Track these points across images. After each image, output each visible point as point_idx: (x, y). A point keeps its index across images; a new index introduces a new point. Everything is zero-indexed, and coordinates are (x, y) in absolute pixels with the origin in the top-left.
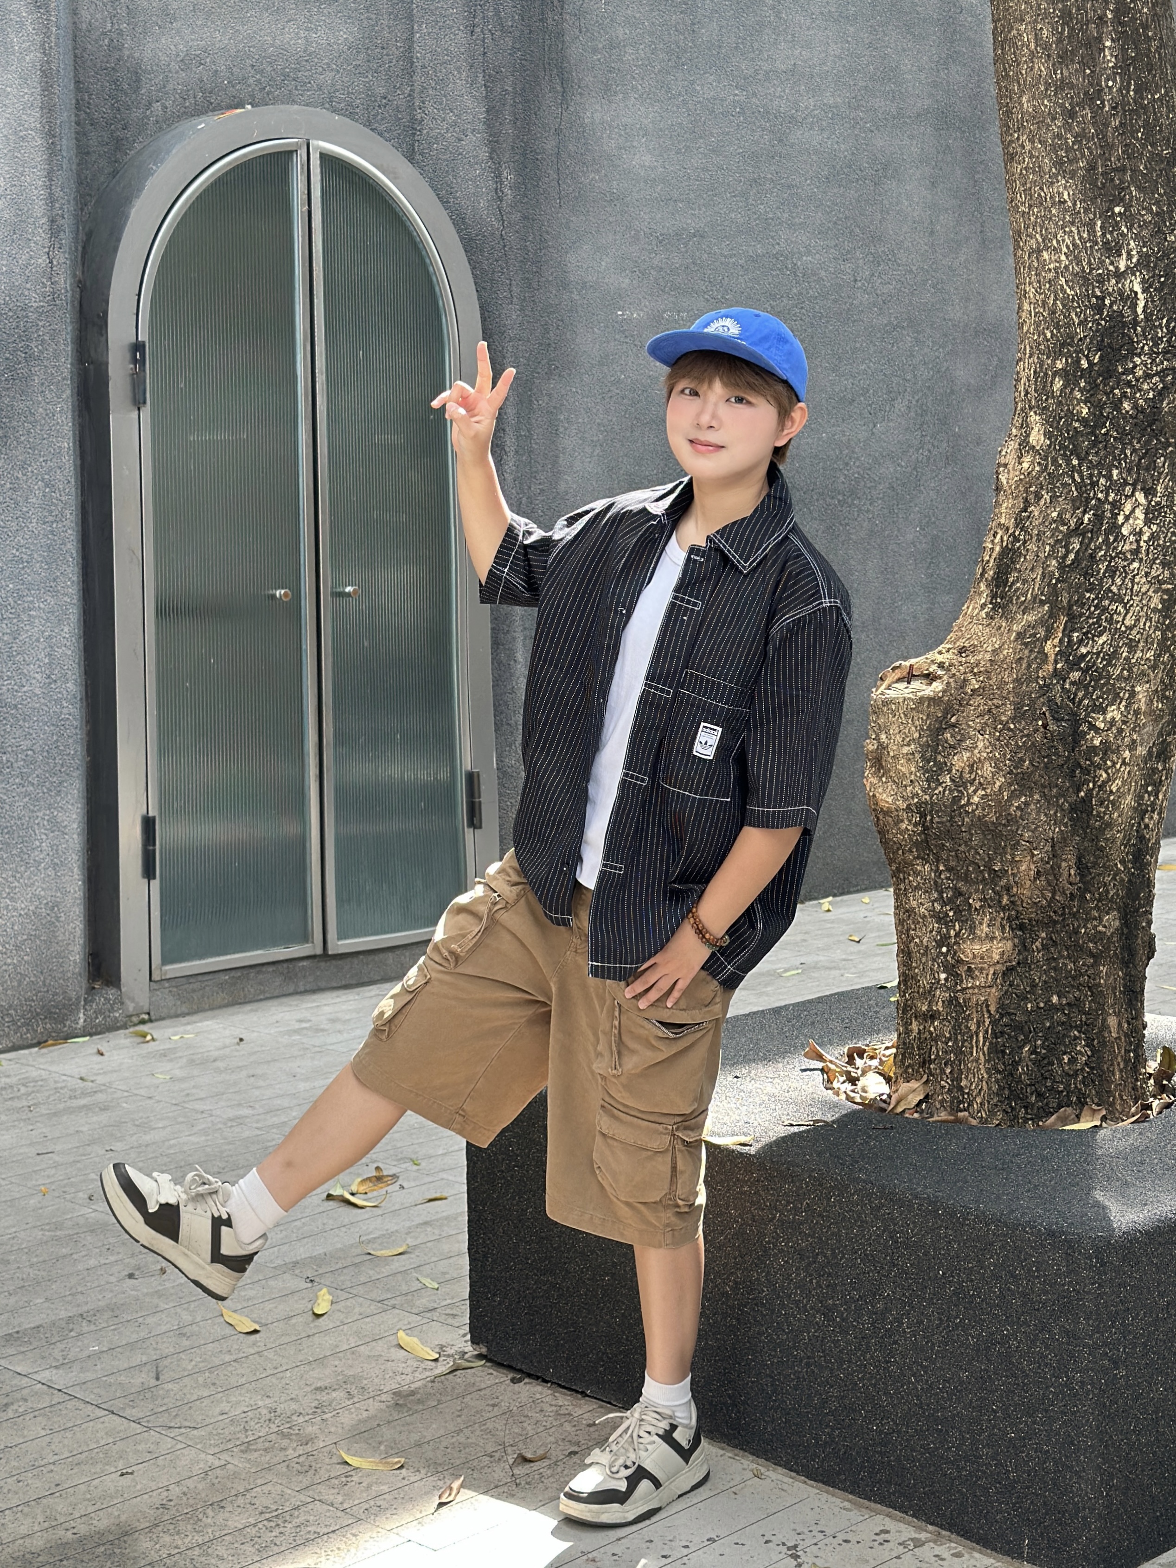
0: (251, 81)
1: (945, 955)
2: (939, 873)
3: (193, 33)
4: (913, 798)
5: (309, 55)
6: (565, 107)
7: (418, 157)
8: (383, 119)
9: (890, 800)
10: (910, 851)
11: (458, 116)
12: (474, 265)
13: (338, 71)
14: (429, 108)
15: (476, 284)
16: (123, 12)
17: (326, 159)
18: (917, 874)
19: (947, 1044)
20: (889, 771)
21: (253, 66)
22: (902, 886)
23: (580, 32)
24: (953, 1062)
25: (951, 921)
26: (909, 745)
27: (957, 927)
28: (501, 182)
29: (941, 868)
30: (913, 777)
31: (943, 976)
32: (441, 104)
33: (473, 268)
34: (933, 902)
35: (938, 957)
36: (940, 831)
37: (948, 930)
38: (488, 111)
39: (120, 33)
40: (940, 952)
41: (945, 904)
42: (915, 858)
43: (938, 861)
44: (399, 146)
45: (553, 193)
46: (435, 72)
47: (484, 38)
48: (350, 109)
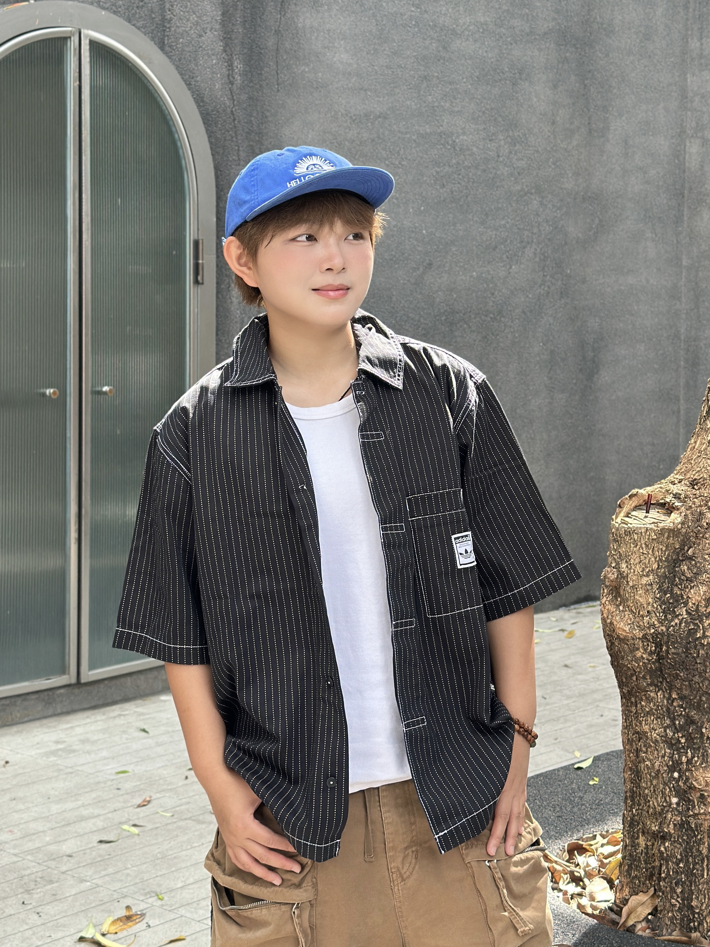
1: (677, 781)
2: (671, 700)
4: (649, 628)
6: (283, 13)
7: (167, 48)
8: (141, 17)
9: (627, 628)
10: (644, 678)
12: (210, 134)
14: (177, 9)
15: (211, 149)
17: (95, 45)
18: (649, 700)
19: (678, 865)
20: (627, 600)
22: (633, 709)
24: (684, 883)
25: (683, 747)
26: (648, 576)
27: (689, 754)
28: (233, 70)
29: (674, 696)
30: (650, 608)
31: (675, 800)
32: (186, 7)
33: (209, 137)
34: (665, 729)
35: (670, 781)
36: (675, 662)
37: (679, 757)
38: (223, 14)
40: (672, 776)
41: (676, 731)
42: (648, 684)
43: (671, 689)
44: (153, 39)
45: (273, 81)
48: (114, 8)
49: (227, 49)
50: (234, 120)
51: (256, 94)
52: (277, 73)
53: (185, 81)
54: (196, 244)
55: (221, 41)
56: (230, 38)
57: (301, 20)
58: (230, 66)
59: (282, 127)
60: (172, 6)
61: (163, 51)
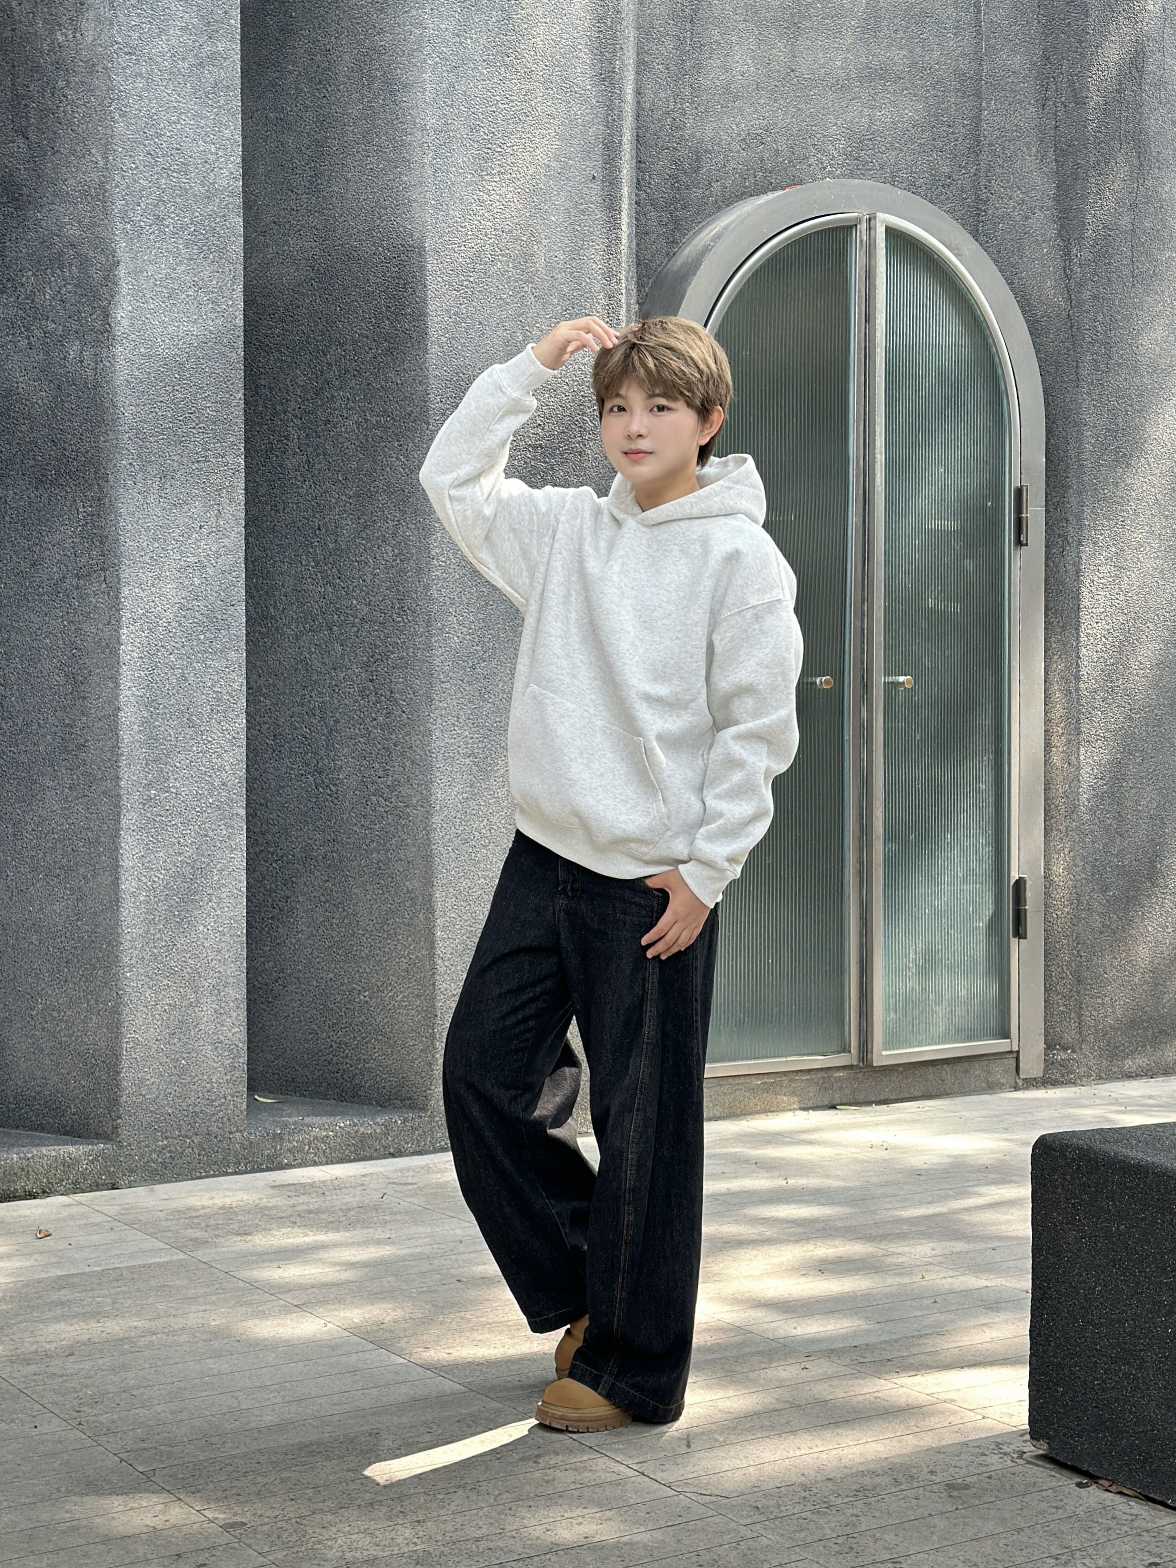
5: (873, 133)
6: (1141, 181)
7: (982, 238)
8: (947, 199)
11: (1026, 194)
12: (1039, 348)
13: (902, 150)
14: (996, 186)
15: (1040, 367)
17: (893, 233)
21: (814, 145)
23: (1160, 102)
28: (1071, 260)
32: (1008, 182)
33: (1038, 352)
38: (1058, 187)
44: (964, 225)
45: (1126, 272)
46: (1003, 149)
47: (1057, 111)
48: (912, 188)
49: (1063, 232)
51: (1102, 290)
52: (1133, 262)
54: (1019, 492)
55: (1055, 222)
56: (1067, 218)
57: (1167, 189)
58: (1067, 255)
59: (1139, 334)
60: (990, 182)
61: (976, 240)
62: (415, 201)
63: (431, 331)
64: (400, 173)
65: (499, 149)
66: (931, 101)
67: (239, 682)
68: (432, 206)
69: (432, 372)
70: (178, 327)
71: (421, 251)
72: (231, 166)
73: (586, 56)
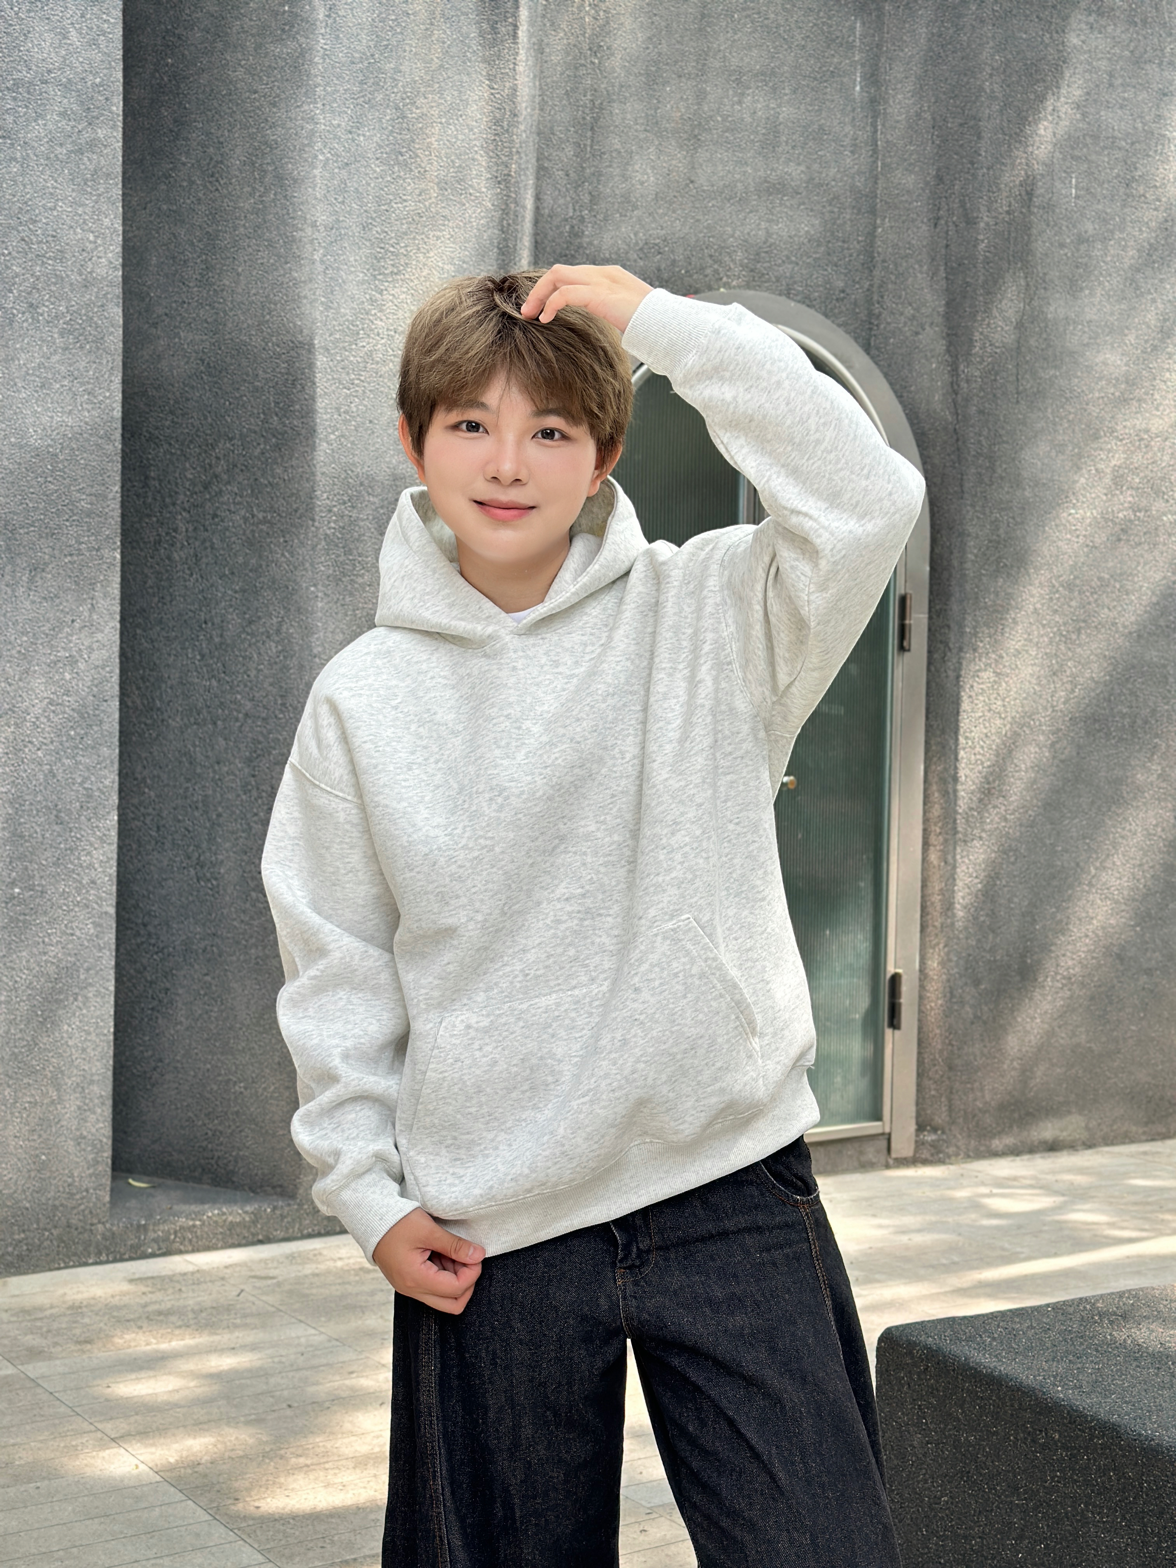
0: (709, 271)
3: (655, 220)
5: (770, 246)
7: (874, 352)
8: (840, 313)
11: (917, 310)
13: (797, 264)
14: (888, 302)
16: (586, 198)
21: (711, 256)
23: (1048, 225)
28: (958, 375)
32: (900, 297)
38: (948, 304)
39: (582, 220)
44: (856, 339)
45: (1011, 388)
46: (896, 265)
47: (947, 231)
48: (807, 301)
49: (952, 348)
50: (958, 440)
51: (987, 405)
52: (1018, 380)
53: (895, 392)
54: (903, 600)
55: (944, 338)
56: (956, 335)
57: (1052, 309)
58: (954, 370)
59: (1022, 449)
60: (882, 297)
61: (868, 354)
62: (305, 297)
63: (320, 429)
64: (290, 269)
65: (392, 249)
66: (827, 216)
67: (111, 779)
68: (322, 303)
69: (320, 469)
70: (52, 417)
71: (310, 348)
72: (110, 255)
73: (482, 160)
